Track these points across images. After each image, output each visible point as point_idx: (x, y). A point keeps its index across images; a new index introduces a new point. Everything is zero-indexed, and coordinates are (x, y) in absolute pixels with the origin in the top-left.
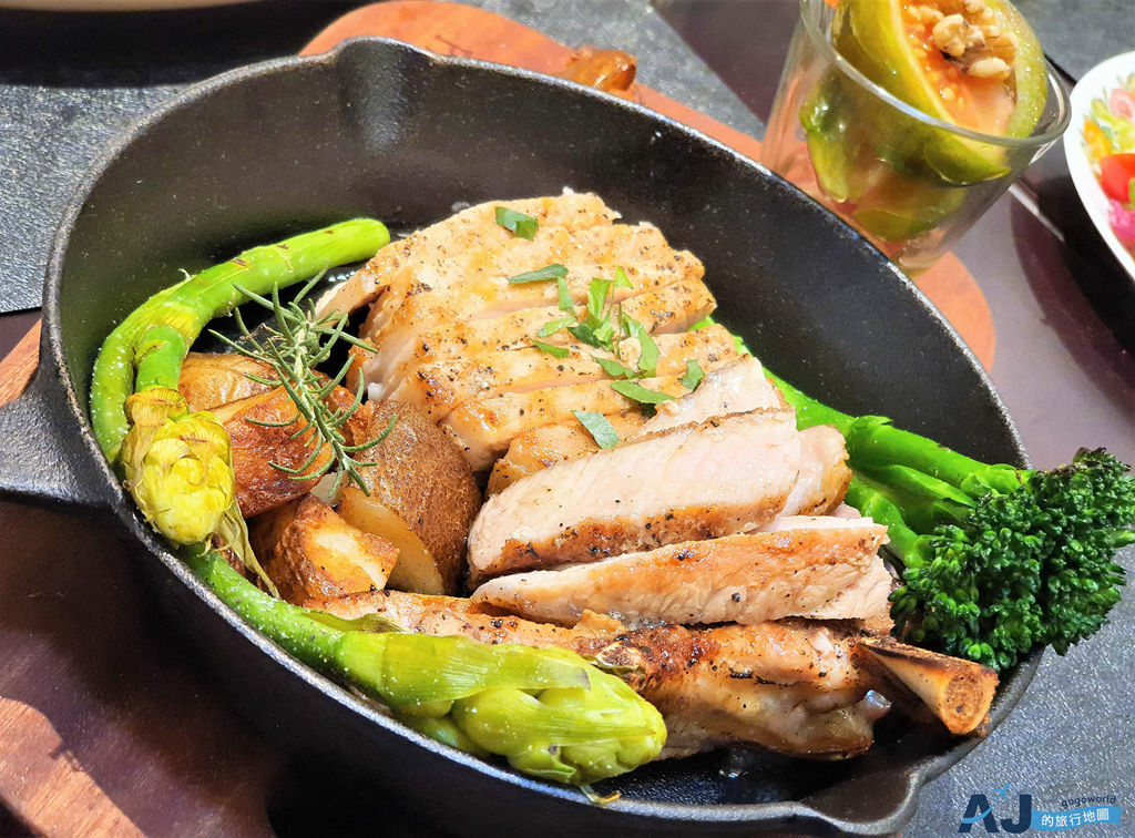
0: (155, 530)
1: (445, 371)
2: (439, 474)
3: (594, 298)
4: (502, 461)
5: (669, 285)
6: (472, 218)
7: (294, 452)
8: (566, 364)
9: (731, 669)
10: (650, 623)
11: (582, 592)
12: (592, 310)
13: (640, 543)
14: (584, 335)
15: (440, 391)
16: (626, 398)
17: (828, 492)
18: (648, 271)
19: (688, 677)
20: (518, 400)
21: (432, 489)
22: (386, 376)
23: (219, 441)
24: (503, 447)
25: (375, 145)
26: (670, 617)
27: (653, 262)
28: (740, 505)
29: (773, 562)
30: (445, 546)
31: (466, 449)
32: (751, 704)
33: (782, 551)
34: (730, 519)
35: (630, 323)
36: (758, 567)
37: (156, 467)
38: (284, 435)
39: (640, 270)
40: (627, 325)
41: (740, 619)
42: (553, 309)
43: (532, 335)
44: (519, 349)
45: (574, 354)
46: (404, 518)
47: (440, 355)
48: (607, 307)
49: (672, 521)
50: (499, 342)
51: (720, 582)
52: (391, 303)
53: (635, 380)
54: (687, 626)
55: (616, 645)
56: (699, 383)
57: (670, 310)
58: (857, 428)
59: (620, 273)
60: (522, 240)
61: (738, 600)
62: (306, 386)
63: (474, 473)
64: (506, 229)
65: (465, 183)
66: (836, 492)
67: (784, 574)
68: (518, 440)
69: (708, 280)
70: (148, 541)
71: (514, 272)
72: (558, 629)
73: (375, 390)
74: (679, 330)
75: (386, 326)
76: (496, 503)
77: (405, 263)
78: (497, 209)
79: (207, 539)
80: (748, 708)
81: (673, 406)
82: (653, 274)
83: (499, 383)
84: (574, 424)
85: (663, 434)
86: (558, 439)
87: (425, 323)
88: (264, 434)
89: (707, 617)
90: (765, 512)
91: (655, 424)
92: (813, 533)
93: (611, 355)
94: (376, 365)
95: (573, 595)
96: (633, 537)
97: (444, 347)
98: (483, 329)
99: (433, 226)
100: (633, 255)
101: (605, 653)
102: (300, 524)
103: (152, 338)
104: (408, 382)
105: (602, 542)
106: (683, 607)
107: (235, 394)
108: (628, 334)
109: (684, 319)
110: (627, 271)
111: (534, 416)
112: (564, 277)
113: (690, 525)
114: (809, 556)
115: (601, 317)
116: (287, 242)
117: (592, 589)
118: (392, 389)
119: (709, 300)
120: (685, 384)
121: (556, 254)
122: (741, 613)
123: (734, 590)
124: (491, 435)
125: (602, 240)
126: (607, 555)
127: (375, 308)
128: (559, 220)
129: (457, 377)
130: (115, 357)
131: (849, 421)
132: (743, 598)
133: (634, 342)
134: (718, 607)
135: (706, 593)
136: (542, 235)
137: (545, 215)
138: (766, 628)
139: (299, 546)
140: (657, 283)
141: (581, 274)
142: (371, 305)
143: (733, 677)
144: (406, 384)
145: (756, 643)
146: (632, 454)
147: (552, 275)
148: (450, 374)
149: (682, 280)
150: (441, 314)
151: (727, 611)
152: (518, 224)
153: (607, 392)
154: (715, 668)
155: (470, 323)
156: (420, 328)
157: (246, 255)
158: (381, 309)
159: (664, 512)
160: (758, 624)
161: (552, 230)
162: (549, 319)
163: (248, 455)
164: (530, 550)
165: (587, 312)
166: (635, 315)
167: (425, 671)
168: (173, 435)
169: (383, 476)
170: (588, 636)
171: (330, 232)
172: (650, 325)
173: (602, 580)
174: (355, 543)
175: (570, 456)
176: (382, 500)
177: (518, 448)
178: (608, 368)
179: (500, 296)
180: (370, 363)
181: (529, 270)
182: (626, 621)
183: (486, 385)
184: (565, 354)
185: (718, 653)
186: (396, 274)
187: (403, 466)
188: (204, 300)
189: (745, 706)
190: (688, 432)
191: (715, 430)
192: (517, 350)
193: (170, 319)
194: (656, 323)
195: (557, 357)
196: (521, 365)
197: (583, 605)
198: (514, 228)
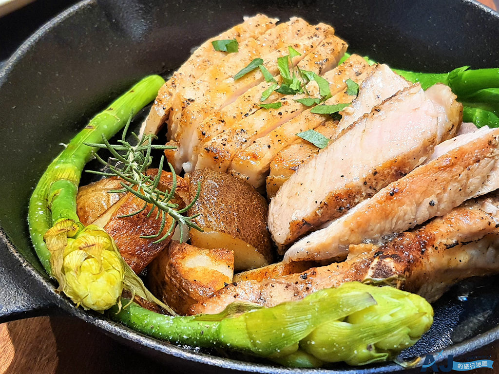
0: (86, 309)
1: (219, 141)
2: (238, 200)
3: (282, 68)
4: (269, 177)
5: (319, 45)
6: (201, 53)
7: (152, 223)
8: (282, 110)
9: (445, 245)
10: (389, 237)
11: (344, 236)
12: (284, 76)
13: (364, 194)
14: (285, 90)
15: (220, 154)
16: (321, 115)
17: (453, 121)
18: (305, 42)
19: (424, 261)
20: (264, 141)
21: (238, 210)
22: (189, 156)
23: (102, 240)
24: (266, 170)
25: (137, 36)
26: (399, 229)
27: (305, 37)
28: (412, 151)
29: (445, 175)
30: (258, 237)
31: (248, 178)
32: (463, 258)
33: (447, 166)
34: (410, 160)
35: (307, 74)
36: (438, 181)
37: (71, 272)
38: (143, 216)
39: (301, 44)
40: (305, 75)
41: (439, 214)
42: (263, 84)
43: (258, 102)
44: (254, 113)
45: (284, 103)
46: (229, 233)
47: (213, 134)
48: (291, 71)
49: (377, 175)
50: (242, 113)
51: (419, 198)
52: (176, 116)
53: (322, 103)
54: (410, 230)
55: (376, 260)
56: (358, 91)
57: (325, 58)
58: (452, 79)
59: (291, 49)
60: (232, 54)
61: (434, 205)
62: (144, 184)
63: (257, 190)
64: (221, 51)
65: (192, 37)
66: (458, 119)
67: (454, 179)
68: (273, 163)
69: (338, 33)
70: (84, 317)
71: (235, 73)
72: (339, 264)
73: (186, 166)
74: (334, 67)
75: (179, 130)
76: (275, 202)
77: (174, 92)
78: (213, 43)
79: (118, 301)
80: (463, 261)
81: (349, 109)
82: (308, 43)
83: (250, 136)
84: (299, 141)
85: (351, 127)
86: (295, 153)
87: (198, 120)
88: (131, 221)
89: (420, 220)
90: (428, 148)
91: (345, 123)
92: (460, 149)
93: (304, 95)
94: (182, 153)
95: (339, 240)
96: (359, 192)
97: (213, 129)
98: (230, 110)
99: (182, 66)
100: (293, 37)
101: (372, 268)
102: (173, 261)
103: (54, 189)
104: (201, 156)
105: (343, 202)
106: (404, 221)
107: (111, 202)
108: (308, 80)
109: (334, 59)
110: (294, 47)
111: (277, 147)
112: (262, 64)
113: (388, 173)
114: (463, 163)
115: (290, 77)
116: (112, 106)
117: (349, 232)
118: (195, 163)
119: (343, 44)
120: (349, 94)
121: (254, 53)
122: (438, 211)
123: (429, 200)
124: (258, 166)
125: (274, 36)
126: (348, 209)
127: (169, 122)
128: (247, 35)
129: (226, 142)
130: (36, 209)
131: (445, 76)
132: (436, 202)
133: (313, 83)
134: (424, 212)
135: (413, 208)
136: (241, 46)
137: (239, 36)
138: (455, 213)
139: (177, 273)
140: (312, 47)
141: (270, 58)
142: (167, 122)
143: (447, 248)
144: (201, 157)
145: (453, 224)
146: (338, 145)
147: (256, 65)
148: (222, 142)
149: (324, 39)
150: (204, 111)
151: (429, 213)
152: (226, 46)
153: (310, 116)
154: (436, 248)
155: (222, 110)
156: (196, 124)
157: (92, 122)
158: (173, 122)
159: (371, 172)
160: (450, 212)
161: (246, 42)
162: (263, 90)
163: (127, 237)
164: (305, 222)
165: (282, 77)
166: (308, 68)
167: (274, 331)
168: (75, 249)
169: (208, 215)
170: (358, 261)
171: (132, 91)
172: (317, 71)
173: (352, 225)
174: (208, 257)
175: (304, 159)
176: (212, 228)
177: (275, 167)
178: (305, 103)
179: (233, 89)
180: (178, 154)
181: (242, 68)
182: (375, 242)
183: (244, 140)
184: (279, 105)
185: (435, 239)
186: (173, 99)
187: (217, 204)
188: (77, 156)
189: (460, 261)
190: (364, 120)
191: (380, 114)
192: (253, 114)
193: (60, 175)
194: (320, 68)
195: (276, 108)
196: (259, 121)
197: (347, 243)
198: (225, 49)
